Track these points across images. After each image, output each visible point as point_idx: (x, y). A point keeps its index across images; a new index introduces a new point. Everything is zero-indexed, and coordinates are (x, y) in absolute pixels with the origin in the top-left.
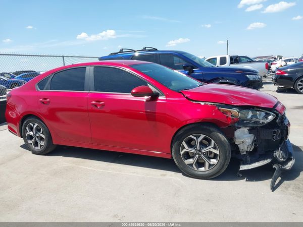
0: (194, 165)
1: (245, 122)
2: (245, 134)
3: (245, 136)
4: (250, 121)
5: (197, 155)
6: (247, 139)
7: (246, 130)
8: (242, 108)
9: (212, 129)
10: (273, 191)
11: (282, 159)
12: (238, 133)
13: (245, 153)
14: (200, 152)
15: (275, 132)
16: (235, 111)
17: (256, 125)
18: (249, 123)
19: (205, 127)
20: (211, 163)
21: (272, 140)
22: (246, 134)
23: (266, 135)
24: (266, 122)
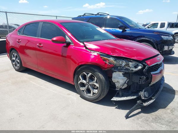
0: (85, 91)
1: (119, 68)
2: (119, 76)
3: (119, 78)
4: (123, 68)
5: (87, 86)
6: (121, 80)
7: (121, 73)
8: (117, 58)
9: (96, 70)
10: (126, 119)
11: (143, 98)
12: (115, 75)
13: (119, 89)
14: (89, 84)
15: (141, 78)
16: (112, 59)
17: (128, 72)
18: (122, 69)
19: (92, 68)
20: (94, 92)
21: (139, 83)
22: (121, 77)
23: (136, 79)
24: (135, 70)
